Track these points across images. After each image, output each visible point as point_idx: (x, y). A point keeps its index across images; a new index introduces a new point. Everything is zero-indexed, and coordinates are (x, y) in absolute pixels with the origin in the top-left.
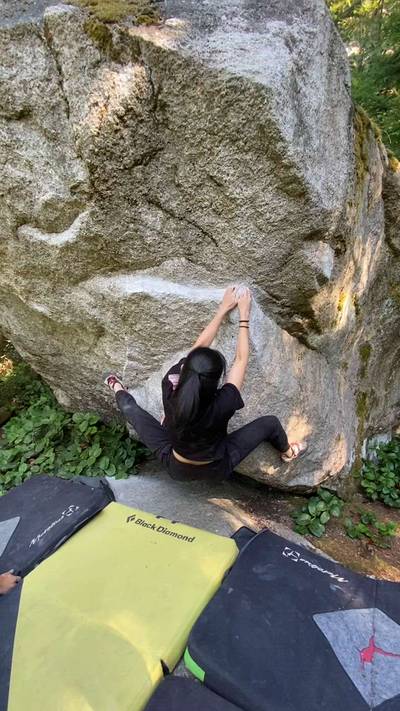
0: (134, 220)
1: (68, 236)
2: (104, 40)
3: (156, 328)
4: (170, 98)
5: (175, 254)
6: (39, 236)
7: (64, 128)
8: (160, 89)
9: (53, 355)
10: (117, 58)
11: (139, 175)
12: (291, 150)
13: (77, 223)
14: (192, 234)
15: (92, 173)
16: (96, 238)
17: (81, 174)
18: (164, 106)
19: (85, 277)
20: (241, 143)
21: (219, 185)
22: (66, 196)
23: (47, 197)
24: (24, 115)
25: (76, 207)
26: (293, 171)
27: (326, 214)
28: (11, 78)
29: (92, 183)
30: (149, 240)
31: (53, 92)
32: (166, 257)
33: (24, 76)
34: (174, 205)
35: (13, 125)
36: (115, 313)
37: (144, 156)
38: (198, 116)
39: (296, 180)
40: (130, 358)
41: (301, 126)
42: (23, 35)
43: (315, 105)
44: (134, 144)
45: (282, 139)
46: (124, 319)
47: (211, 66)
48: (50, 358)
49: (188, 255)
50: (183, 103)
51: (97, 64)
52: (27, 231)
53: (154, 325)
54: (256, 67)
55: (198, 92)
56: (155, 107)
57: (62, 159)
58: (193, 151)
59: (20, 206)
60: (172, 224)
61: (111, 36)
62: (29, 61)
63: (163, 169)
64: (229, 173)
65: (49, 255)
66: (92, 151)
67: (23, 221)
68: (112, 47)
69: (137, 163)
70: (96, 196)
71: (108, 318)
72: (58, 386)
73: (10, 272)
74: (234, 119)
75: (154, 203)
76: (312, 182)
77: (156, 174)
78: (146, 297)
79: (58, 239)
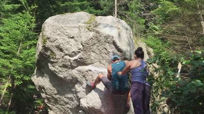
0: (90, 55)
1: (76, 58)
2: (89, 29)
4: (98, 37)
5: (97, 62)
6: (69, 58)
7: (79, 39)
8: (97, 35)
10: (90, 31)
11: (92, 47)
12: (118, 44)
13: (78, 55)
14: (101, 58)
16: (81, 58)
17: (81, 47)
19: (76, 67)
21: (106, 49)
22: (77, 50)
23: (73, 51)
28: (72, 33)
29: (83, 48)
30: (92, 59)
31: (79, 35)
34: (98, 52)
35: (70, 39)
36: (82, 75)
37: (93, 44)
38: (103, 39)
39: (120, 49)
42: (75, 27)
44: (91, 43)
45: (116, 43)
46: (84, 76)
47: (105, 33)
49: (100, 62)
50: (100, 37)
51: (87, 32)
52: (66, 57)
53: (91, 77)
55: (103, 36)
56: (96, 38)
57: (78, 44)
58: (102, 44)
59: (67, 52)
60: (97, 56)
64: (108, 47)
65: (70, 62)
66: (84, 43)
67: (66, 55)
70: (83, 51)
77: (95, 47)
78: (90, 70)
79: (73, 59)
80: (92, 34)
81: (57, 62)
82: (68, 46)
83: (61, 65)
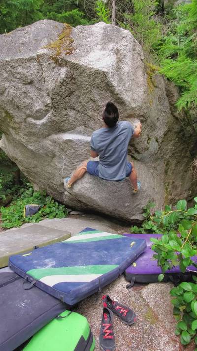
0: (66, 115)
1: (44, 121)
2: (56, 61)
3: (74, 152)
4: (77, 76)
5: (80, 125)
6: (34, 121)
7: (43, 86)
8: (73, 74)
9: (34, 168)
10: (60, 65)
11: (68, 100)
12: (117, 89)
13: (47, 116)
14: (86, 117)
15: (52, 100)
16: (53, 121)
17: (49, 101)
18: (75, 79)
19: (49, 135)
20: (100, 88)
21: (94, 101)
22: (44, 108)
23: (37, 108)
24: (31, 83)
25: (47, 111)
26: (119, 96)
27: (133, 108)
28: (27, 72)
29: (52, 103)
30: (71, 121)
31: (40, 76)
32: (77, 126)
33: (31, 72)
34: (79, 108)
35: (27, 86)
36: (59, 148)
37: (69, 94)
38: (86, 81)
39: (119, 98)
40: (65, 165)
41: (121, 80)
42: (31, 60)
43: (127, 71)
44: (65, 91)
45: (113, 86)
46: (63, 150)
47: (89, 66)
48: (32, 169)
49: (85, 125)
50: (81, 78)
51: (54, 68)
52: (30, 120)
53: (73, 151)
54: (103, 66)
55: (85, 74)
56: (72, 79)
57: (43, 96)
58: (85, 91)
59: (28, 112)
60: (79, 115)
61: (58, 60)
62: (33, 67)
63: (75, 97)
64: (97, 97)
65: (37, 128)
66: (53, 94)
67: (28, 116)
68: (59, 62)
69: (66, 97)
70: (54, 108)
71: (56, 150)
72: (35, 182)
73: (21, 134)
74: (98, 81)
75: (73, 108)
76: (126, 98)
77: (73, 99)
78: (70, 141)
79: (39, 122)
80: (63, 71)
81: (19, 128)
82: (28, 101)
83: (25, 132)
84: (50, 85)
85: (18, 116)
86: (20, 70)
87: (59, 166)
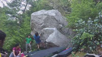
1: (42, 25)
16: (44, 25)
17: (43, 21)
19: (43, 29)
20: (53, 19)
25: (43, 23)
32: (49, 26)
42: (40, 15)
45: (55, 18)
47: (51, 15)
51: (44, 16)
71: (44, 32)
75: (48, 23)
77: (48, 21)
78: (47, 29)
79: (41, 26)
81: (36, 28)
83: (38, 28)
84: (44, 19)
85: (37, 25)
86: (38, 16)
87: (45, 36)
